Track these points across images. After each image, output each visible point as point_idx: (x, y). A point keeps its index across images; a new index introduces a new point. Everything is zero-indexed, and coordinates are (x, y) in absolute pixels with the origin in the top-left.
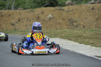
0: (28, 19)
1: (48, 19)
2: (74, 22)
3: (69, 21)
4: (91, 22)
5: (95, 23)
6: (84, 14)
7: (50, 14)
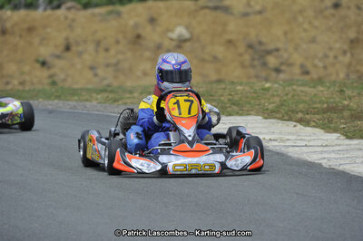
0: (98, 43)
1: (174, 43)
2: (269, 52)
3: (250, 51)
4: (331, 54)
5: (347, 59)
6: (306, 26)
7: (180, 24)
